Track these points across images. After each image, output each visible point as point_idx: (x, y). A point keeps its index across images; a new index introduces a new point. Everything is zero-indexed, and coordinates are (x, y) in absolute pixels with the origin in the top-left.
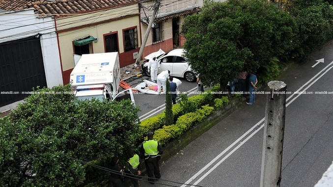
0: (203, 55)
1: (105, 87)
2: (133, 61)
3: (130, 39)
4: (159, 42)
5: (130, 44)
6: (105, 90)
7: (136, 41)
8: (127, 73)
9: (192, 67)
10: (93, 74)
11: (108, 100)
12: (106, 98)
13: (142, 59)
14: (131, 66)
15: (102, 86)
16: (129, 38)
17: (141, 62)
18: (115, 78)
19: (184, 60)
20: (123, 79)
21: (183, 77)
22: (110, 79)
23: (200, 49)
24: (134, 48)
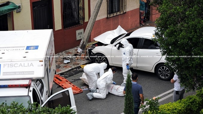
0: (186, 41)
1: (32, 84)
2: (76, 43)
3: (72, 9)
4: (118, 13)
5: (72, 15)
6: (31, 89)
7: (81, 12)
8: (66, 62)
9: (167, 59)
10: (14, 63)
11: (37, 105)
12: (32, 102)
13: (89, 40)
14: (73, 51)
15: (26, 82)
16: (70, 7)
17: (89, 46)
18: (47, 71)
19: (157, 45)
20: (59, 71)
21: (153, 71)
22: (39, 73)
23: (181, 31)
24: (79, 23)
